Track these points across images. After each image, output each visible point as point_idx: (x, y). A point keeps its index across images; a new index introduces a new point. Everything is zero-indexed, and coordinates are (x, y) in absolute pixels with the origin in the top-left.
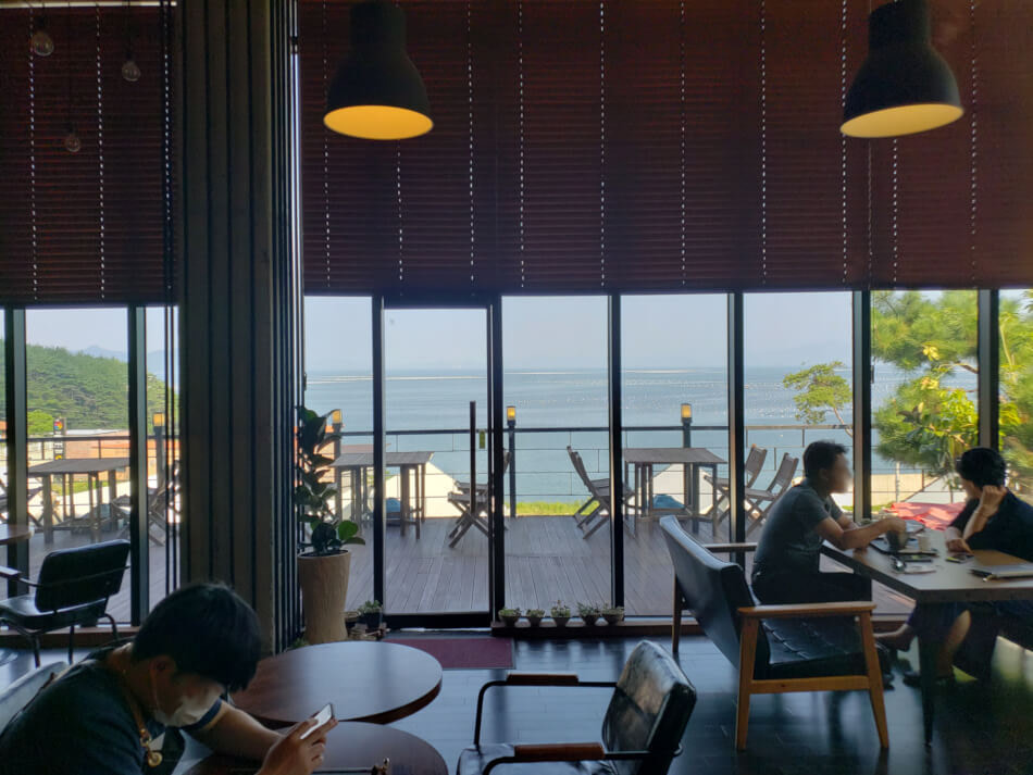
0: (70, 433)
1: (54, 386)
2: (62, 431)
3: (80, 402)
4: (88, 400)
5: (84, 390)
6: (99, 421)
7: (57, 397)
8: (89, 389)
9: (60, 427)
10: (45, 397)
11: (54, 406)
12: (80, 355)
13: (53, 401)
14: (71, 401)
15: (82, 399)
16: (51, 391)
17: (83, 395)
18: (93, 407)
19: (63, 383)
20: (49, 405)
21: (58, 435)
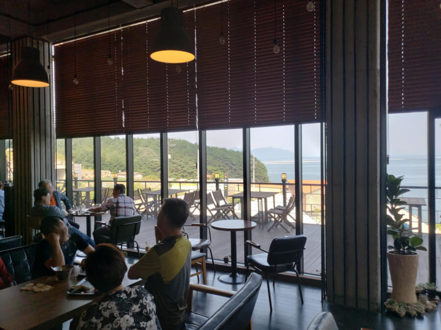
0: (230, 180)
1: (222, 162)
2: (227, 179)
3: (231, 168)
4: (234, 167)
5: (232, 164)
6: (238, 176)
7: (223, 166)
8: (234, 163)
9: (226, 177)
10: (220, 166)
11: (222, 169)
12: (230, 150)
13: (222, 168)
14: (228, 168)
15: (231, 167)
16: (221, 164)
17: (232, 165)
18: (235, 170)
19: (225, 161)
20: (221, 169)
21: (226, 181)
